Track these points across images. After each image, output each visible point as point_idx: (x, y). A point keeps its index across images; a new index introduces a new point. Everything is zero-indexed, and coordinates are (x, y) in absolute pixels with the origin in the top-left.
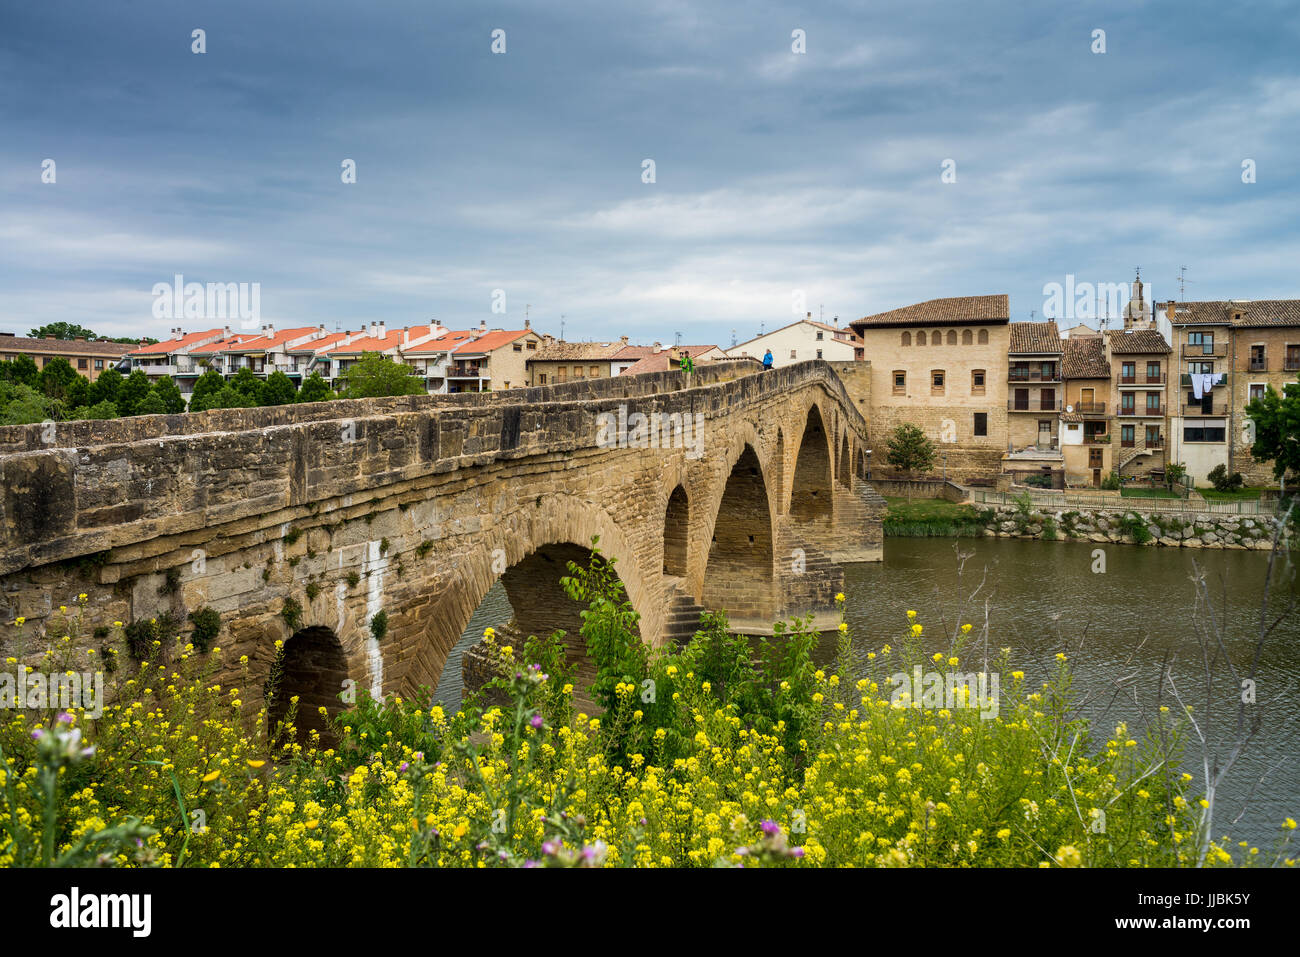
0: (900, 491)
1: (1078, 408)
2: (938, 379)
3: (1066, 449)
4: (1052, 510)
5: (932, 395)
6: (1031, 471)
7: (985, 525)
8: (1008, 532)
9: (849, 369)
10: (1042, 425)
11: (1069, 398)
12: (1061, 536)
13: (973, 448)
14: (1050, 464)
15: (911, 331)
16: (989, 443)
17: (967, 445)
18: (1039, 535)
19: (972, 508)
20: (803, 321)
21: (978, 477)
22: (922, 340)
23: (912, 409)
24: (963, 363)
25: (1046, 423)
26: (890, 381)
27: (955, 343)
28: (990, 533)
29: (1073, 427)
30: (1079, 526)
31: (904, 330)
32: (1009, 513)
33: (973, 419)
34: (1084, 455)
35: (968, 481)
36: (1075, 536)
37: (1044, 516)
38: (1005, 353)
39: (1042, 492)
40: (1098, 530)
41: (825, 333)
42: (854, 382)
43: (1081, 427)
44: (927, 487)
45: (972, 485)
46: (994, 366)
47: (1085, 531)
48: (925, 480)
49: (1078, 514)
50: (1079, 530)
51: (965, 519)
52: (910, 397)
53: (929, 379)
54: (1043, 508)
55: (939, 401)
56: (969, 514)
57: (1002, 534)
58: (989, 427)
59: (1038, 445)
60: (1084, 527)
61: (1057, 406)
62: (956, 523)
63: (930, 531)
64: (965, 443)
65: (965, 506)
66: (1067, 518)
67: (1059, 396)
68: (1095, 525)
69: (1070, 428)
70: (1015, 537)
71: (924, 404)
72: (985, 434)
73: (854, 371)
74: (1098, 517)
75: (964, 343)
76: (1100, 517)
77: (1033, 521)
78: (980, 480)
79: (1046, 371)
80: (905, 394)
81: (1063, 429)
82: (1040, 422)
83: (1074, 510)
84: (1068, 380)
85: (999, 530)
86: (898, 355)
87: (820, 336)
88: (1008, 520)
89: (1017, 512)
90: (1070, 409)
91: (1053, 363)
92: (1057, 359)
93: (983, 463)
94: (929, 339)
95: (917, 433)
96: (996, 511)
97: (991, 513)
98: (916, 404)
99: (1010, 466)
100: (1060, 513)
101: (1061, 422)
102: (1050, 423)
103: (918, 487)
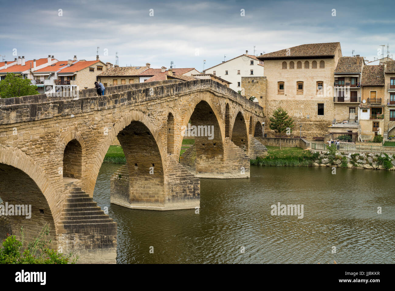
0: (278, 143)
1: (368, 101)
2: (300, 86)
3: (361, 122)
4: (346, 153)
5: (297, 94)
6: (341, 133)
7: (314, 160)
8: (325, 164)
9: (255, 81)
10: (351, 110)
11: (364, 96)
12: (350, 165)
13: (317, 122)
14: (352, 129)
15: (287, 61)
16: (325, 119)
17: (314, 120)
18: (340, 165)
19: (309, 152)
20: (244, 55)
21: (319, 136)
22: (292, 66)
23: (287, 101)
24: (312, 78)
25: (352, 108)
26: (276, 87)
27: (308, 68)
28: (316, 164)
29: (365, 111)
30: (359, 161)
31: (283, 61)
32: (326, 154)
33: (317, 107)
34: (370, 125)
35: (314, 138)
36: (357, 166)
37: (342, 156)
38: (333, 73)
39: (345, 144)
40: (368, 163)
41: (255, 61)
42: (258, 88)
43: (369, 111)
44: (291, 141)
45: (316, 140)
46: (328, 79)
47: (361, 163)
48: (293, 138)
49: (359, 155)
50: (359, 163)
51: (305, 157)
52: (286, 95)
53: (296, 86)
54: (342, 152)
55: (300, 97)
56: (308, 155)
57: (322, 165)
58: (325, 111)
59: (349, 120)
60: (361, 161)
61: (358, 100)
62: (300, 160)
63: (285, 163)
64: (313, 119)
65: (306, 151)
66: (353, 157)
67: (359, 95)
68: (367, 160)
69: (363, 111)
70: (328, 166)
71: (293, 98)
72: (323, 115)
73: (257, 82)
74: (368, 156)
75: (313, 68)
76: (369, 156)
77: (336, 159)
78: (320, 138)
79: (353, 82)
80: (284, 94)
81: (360, 112)
82: (350, 108)
83: (357, 153)
84: (364, 87)
85: (321, 163)
86: (280, 74)
87: (252, 63)
88: (325, 158)
89: (330, 154)
90: (364, 102)
91: (357, 78)
92: (358, 76)
93: (322, 129)
94: (296, 65)
95: (284, 114)
96: (320, 153)
97: (317, 154)
98: (289, 99)
99: (331, 131)
100: (350, 154)
101: (359, 108)
102: (355, 108)
103: (287, 141)
